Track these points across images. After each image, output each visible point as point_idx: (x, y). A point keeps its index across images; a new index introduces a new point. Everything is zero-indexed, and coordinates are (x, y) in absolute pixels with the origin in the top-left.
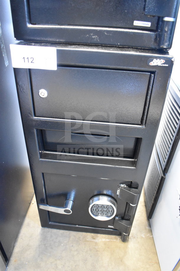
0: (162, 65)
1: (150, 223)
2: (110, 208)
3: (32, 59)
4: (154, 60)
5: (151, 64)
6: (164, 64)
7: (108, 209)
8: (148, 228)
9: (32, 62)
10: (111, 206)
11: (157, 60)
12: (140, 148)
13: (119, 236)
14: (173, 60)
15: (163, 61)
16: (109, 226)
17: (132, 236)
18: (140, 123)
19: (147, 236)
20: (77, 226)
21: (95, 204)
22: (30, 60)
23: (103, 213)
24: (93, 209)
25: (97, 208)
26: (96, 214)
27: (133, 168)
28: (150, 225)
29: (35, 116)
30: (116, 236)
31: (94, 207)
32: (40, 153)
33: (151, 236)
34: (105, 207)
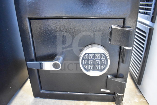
1: (140, 90)
2: (103, 57)
7: (100, 59)
8: (139, 94)
10: (103, 54)
13: (112, 102)
16: (102, 90)
17: (126, 102)
19: (140, 100)
20: (69, 93)
21: (86, 54)
23: (96, 66)
24: (84, 61)
25: (89, 59)
26: (87, 68)
28: (141, 92)
30: (109, 102)
31: (85, 58)
33: (144, 101)
34: (98, 57)
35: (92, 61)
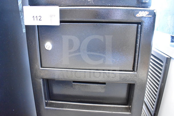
0: (146, 16)
3: (40, 17)
4: (139, 12)
5: (137, 15)
6: (148, 15)
9: (39, 20)
11: (142, 12)
12: (133, 93)
14: (155, 11)
15: (147, 13)
18: (132, 70)
22: (39, 18)
27: (128, 113)
29: (42, 67)
32: (46, 102)
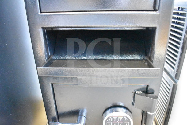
2: (126, 120)
7: (123, 122)
10: (126, 117)
21: (109, 117)
24: (108, 123)
25: (112, 122)
29: (41, 12)
31: (109, 120)
34: (121, 120)
35: (115, 123)
